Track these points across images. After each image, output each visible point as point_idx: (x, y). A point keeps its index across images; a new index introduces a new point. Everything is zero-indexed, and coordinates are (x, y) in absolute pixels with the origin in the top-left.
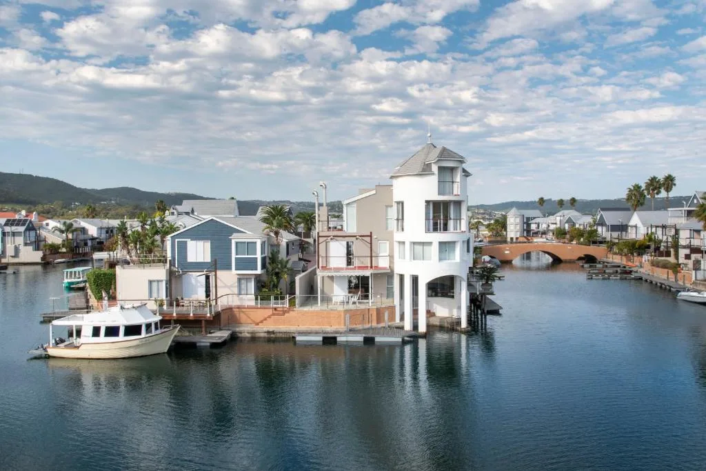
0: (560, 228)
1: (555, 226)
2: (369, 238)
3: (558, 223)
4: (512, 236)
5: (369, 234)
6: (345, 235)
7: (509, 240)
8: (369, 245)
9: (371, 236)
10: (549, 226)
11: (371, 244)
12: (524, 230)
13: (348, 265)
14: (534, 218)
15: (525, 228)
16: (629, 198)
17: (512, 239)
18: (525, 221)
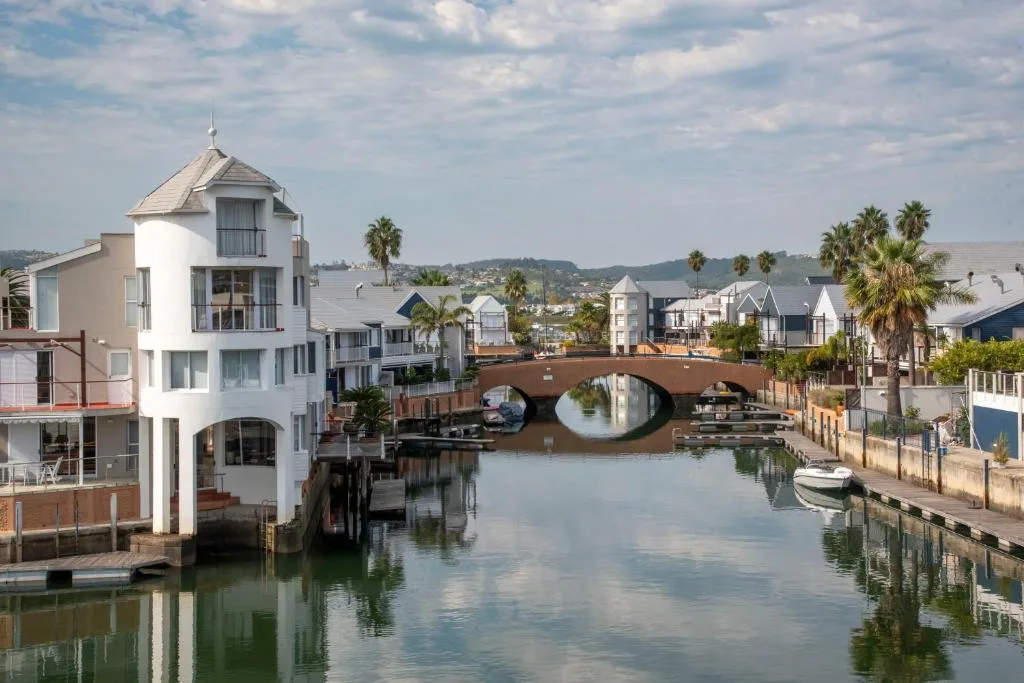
0: (727, 324)
1: (716, 318)
2: (79, 343)
3: (724, 310)
4: (621, 342)
5: (79, 336)
6: (31, 337)
7: (614, 350)
8: (79, 359)
9: (82, 339)
10: (703, 318)
11: (83, 355)
12: (649, 328)
13: (40, 401)
14: (674, 300)
15: (652, 323)
16: (826, 256)
17: (621, 348)
18: (651, 306)
